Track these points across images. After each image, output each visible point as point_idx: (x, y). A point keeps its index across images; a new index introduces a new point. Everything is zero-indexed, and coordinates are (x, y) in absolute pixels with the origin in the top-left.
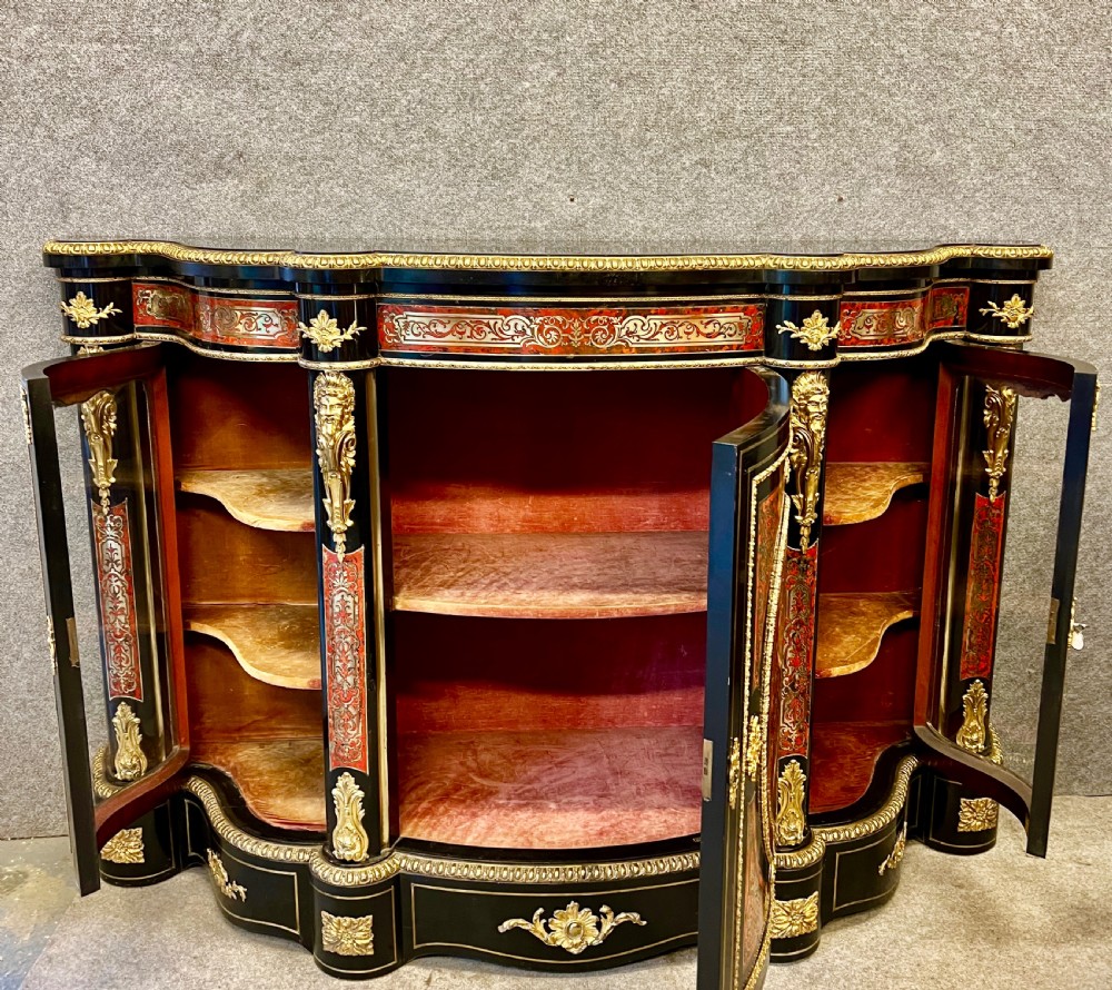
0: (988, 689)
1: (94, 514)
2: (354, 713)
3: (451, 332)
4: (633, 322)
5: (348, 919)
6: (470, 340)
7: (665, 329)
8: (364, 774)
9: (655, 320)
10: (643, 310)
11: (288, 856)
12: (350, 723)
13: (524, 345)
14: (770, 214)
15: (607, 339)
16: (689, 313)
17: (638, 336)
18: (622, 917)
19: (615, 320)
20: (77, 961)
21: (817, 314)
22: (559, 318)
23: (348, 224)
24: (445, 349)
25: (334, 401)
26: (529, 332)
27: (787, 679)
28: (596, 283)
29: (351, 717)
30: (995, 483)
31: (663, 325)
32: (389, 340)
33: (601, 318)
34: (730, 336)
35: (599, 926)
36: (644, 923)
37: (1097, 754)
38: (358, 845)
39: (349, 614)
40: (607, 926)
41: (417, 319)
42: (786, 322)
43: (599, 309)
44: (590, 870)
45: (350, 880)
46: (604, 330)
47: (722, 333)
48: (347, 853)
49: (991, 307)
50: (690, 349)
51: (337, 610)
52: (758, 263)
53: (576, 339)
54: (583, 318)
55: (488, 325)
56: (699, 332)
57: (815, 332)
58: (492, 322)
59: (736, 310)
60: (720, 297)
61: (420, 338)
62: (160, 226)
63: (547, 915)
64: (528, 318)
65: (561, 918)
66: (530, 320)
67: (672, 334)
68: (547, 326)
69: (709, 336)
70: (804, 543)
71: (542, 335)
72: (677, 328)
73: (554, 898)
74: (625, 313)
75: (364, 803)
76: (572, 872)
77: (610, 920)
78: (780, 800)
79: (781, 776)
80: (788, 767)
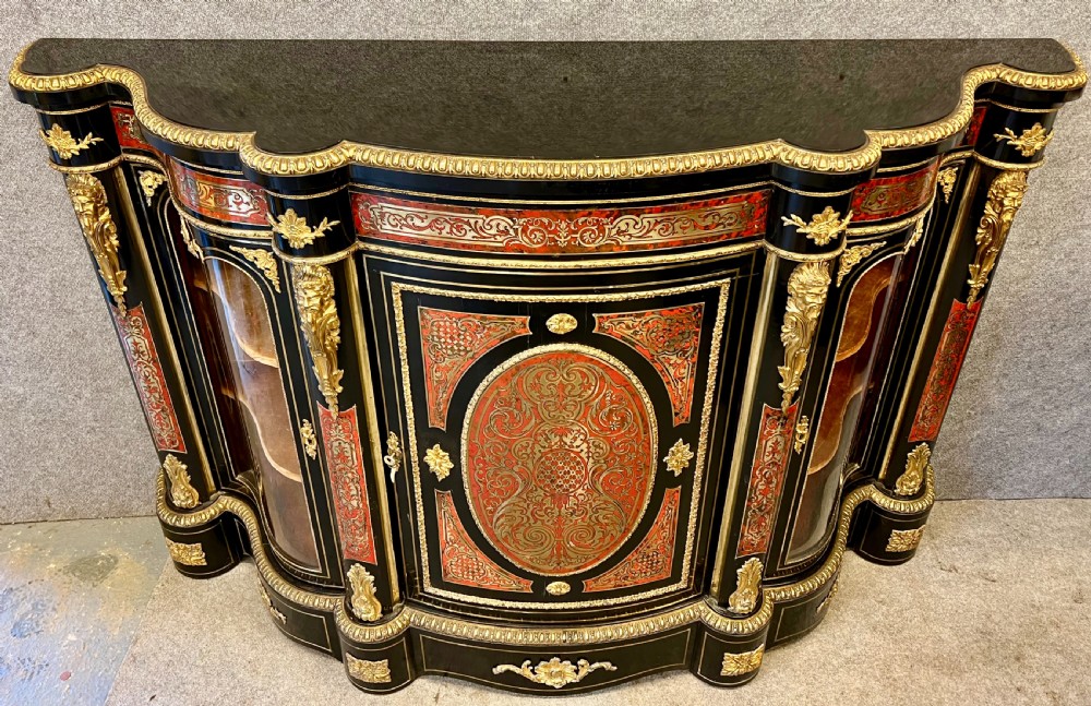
0: (931, 448)
1: (114, 314)
2: (360, 526)
3: (430, 226)
4: (625, 221)
5: (368, 662)
6: (449, 236)
7: (660, 226)
8: (374, 566)
9: (647, 219)
10: (636, 210)
11: (316, 604)
12: (357, 532)
13: (507, 244)
14: (780, 11)
15: (596, 239)
16: (686, 209)
17: (630, 235)
18: (597, 665)
19: (606, 221)
20: (156, 662)
21: (828, 209)
22: (546, 220)
23: (331, 25)
24: (424, 242)
25: (311, 293)
26: (511, 232)
29: (358, 528)
30: (975, 293)
31: (657, 223)
32: (366, 226)
33: (590, 219)
35: (577, 672)
36: (615, 668)
37: (1014, 471)
38: (373, 611)
39: (348, 458)
40: (583, 673)
41: (393, 211)
42: (793, 216)
43: (587, 211)
44: (570, 636)
45: (367, 637)
46: (593, 231)
47: (722, 224)
48: (366, 617)
49: (1008, 134)
50: (685, 242)
51: (336, 453)
52: (768, 156)
53: (562, 240)
54: (570, 220)
55: (468, 223)
56: (696, 226)
57: (825, 226)
58: (472, 221)
59: (735, 200)
61: (398, 229)
62: (136, 28)
63: (535, 664)
64: (511, 218)
65: (545, 666)
66: (513, 221)
67: (667, 230)
68: (531, 228)
69: (706, 228)
70: (785, 404)
71: (526, 236)
72: (673, 224)
73: (539, 655)
74: (616, 213)
75: (376, 583)
76: (555, 636)
77: (586, 668)
78: (738, 583)
79: (741, 568)
80: (748, 562)
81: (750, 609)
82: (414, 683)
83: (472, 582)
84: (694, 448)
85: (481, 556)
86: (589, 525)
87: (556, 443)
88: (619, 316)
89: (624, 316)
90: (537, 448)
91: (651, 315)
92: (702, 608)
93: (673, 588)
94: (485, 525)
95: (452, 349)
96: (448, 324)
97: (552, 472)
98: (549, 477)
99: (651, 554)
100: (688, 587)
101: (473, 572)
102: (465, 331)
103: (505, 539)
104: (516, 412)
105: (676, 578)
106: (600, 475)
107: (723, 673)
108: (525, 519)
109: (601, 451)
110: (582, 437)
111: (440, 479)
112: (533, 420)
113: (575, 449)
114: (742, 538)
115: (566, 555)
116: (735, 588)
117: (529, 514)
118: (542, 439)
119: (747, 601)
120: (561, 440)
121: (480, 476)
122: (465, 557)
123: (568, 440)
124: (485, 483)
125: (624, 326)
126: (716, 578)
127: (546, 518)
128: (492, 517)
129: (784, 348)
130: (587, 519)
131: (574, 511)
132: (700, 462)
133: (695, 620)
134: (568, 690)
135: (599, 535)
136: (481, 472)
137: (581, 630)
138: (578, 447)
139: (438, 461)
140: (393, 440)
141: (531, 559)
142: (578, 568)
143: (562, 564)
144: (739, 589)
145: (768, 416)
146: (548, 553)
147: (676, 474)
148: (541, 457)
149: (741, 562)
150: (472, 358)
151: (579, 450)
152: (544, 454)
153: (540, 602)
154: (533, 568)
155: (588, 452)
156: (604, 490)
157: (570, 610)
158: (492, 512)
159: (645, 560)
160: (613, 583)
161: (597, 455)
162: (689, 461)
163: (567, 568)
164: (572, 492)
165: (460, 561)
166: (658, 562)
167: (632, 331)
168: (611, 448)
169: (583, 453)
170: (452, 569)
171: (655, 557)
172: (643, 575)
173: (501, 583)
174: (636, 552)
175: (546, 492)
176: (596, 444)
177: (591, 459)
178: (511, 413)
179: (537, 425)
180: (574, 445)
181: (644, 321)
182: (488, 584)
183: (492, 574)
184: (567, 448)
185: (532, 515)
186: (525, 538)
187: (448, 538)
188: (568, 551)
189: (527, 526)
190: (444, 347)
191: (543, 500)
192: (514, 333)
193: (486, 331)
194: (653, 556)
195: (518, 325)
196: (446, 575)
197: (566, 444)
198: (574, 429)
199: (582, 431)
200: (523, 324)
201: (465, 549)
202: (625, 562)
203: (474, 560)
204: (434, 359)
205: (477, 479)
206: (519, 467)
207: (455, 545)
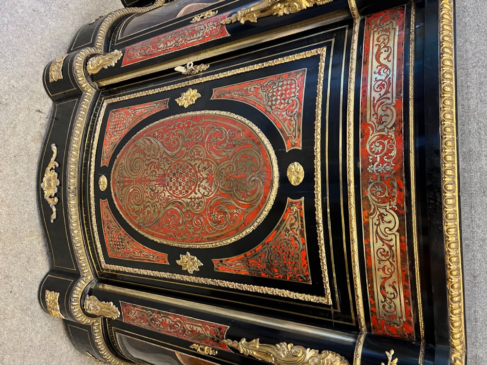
2: (147, 52)
3: (381, 65)
4: (393, 219)
5: (62, 66)
6: (374, 79)
7: (387, 249)
8: (121, 65)
9: (396, 241)
10: (405, 229)
12: (142, 51)
13: (369, 125)
15: (375, 196)
16: (403, 271)
17: (379, 224)
18: (54, 209)
19: (394, 203)
22: (394, 153)
24: (366, 63)
26: (381, 127)
28: (428, 183)
29: (145, 51)
31: (390, 247)
33: (395, 190)
34: (384, 306)
35: (50, 197)
36: (52, 222)
38: (93, 68)
39: (193, 36)
40: (50, 201)
41: (392, 37)
42: (396, 360)
43: (404, 188)
44: (73, 192)
45: (77, 64)
46: (383, 193)
47: (385, 300)
48: (90, 63)
50: (370, 270)
51: (196, 28)
52: (455, 342)
53: (375, 169)
54: (395, 174)
55: (387, 92)
56: (385, 279)
58: (389, 95)
59: (408, 314)
60: (419, 301)
61: (376, 43)
63: (56, 170)
64: (394, 125)
65: (54, 176)
66: (391, 128)
67: (382, 255)
68: (386, 142)
69: (383, 287)
70: (229, 342)
71: (378, 139)
72: (388, 260)
73: (62, 172)
74: (401, 212)
75: (110, 68)
76: (73, 182)
77: (53, 202)
78: (104, 302)
79: (114, 305)
80: (117, 310)
81: (87, 310)
82: (50, 99)
83: (109, 129)
84: (196, 274)
85: (124, 132)
86: (143, 201)
87: (201, 175)
88: (302, 218)
89: (302, 221)
90: (198, 162)
91: (302, 244)
92: (89, 277)
93: (102, 259)
94: (145, 132)
95: (273, 96)
96: (293, 90)
97: (181, 173)
98: (177, 172)
99: (123, 244)
100: (102, 269)
101: (115, 128)
102: (288, 103)
103: (135, 146)
104: (225, 145)
105: (109, 261)
106: (178, 207)
107: (47, 292)
108: (149, 158)
109: (195, 207)
110: (206, 193)
111: (176, 100)
112: (218, 158)
113: (197, 189)
114: (133, 306)
115: (125, 187)
116: (101, 300)
117: (152, 160)
118: (205, 165)
119: (92, 308)
120: (204, 179)
121: (178, 126)
122: (125, 122)
123: (204, 183)
124: (173, 129)
125: (293, 222)
126: (108, 287)
127: (149, 172)
128: (151, 136)
129: (274, 344)
130: (147, 200)
131: (153, 191)
132: (186, 278)
133: (81, 273)
134: (40, 192)
135: (137, 208)
136: (181, 126)
137: (76, 198)
138: (199, 190)
139: (189, 97)
140: (204, 67)
141: (122, 164)
142: (115, 195)
143: (118, 184)
144: (100, 303)
145: (220, 329)
146: (125, 175)
147: (177, 261)
148: (191, 165)
149: (117, 304)
150: (266, 111)
151: (197, 191)
152: (194, 167)
153: (95, 172)
154: (116, 165)
155: (195, 198)
156: (167, 211)
157: (89, 191)
158: (154, 136)
159: (120, 240)
160: (106, 219)
161: (193, 205)
162: (187, 270)
163: (116, 188)
164: (167, 188)
165: (122, 119)
166: (119, 249)
167: (289, 228)
168: (197, 214)
169: (194, 195)
170: (118, 115)
171: (122, 247)
172: (110, 239)
173: (108, 146)
174: (125, 234)
175: (167, 170)
176: (201, 203)
177: (190, 200)
178: (224, 142)
179: (215, 161)
180: (200, 188)
181: (297, 237)
182: (107, 138)
183: (113, 140)
184: (199, 183)
185: (151, 162)
186: (136, 158)
187: (138, 110)
188: (127, 188)
189: (144, 159)
190: (275, 90)
191: (162, 168)
192: (287, 138)
193: (289, 118)
194: (123, 246)
195: (294, 141)
196: (114, 112)
197: (201, 182)
198: (212, 187)
199: (210, 193)
200: (295, 145)
201: (130, 121)
202: (119, 227)
203: (123, 128)
204: (265, 85)
205: (177, 124)
206: (185, 151)
207: (133, 115)
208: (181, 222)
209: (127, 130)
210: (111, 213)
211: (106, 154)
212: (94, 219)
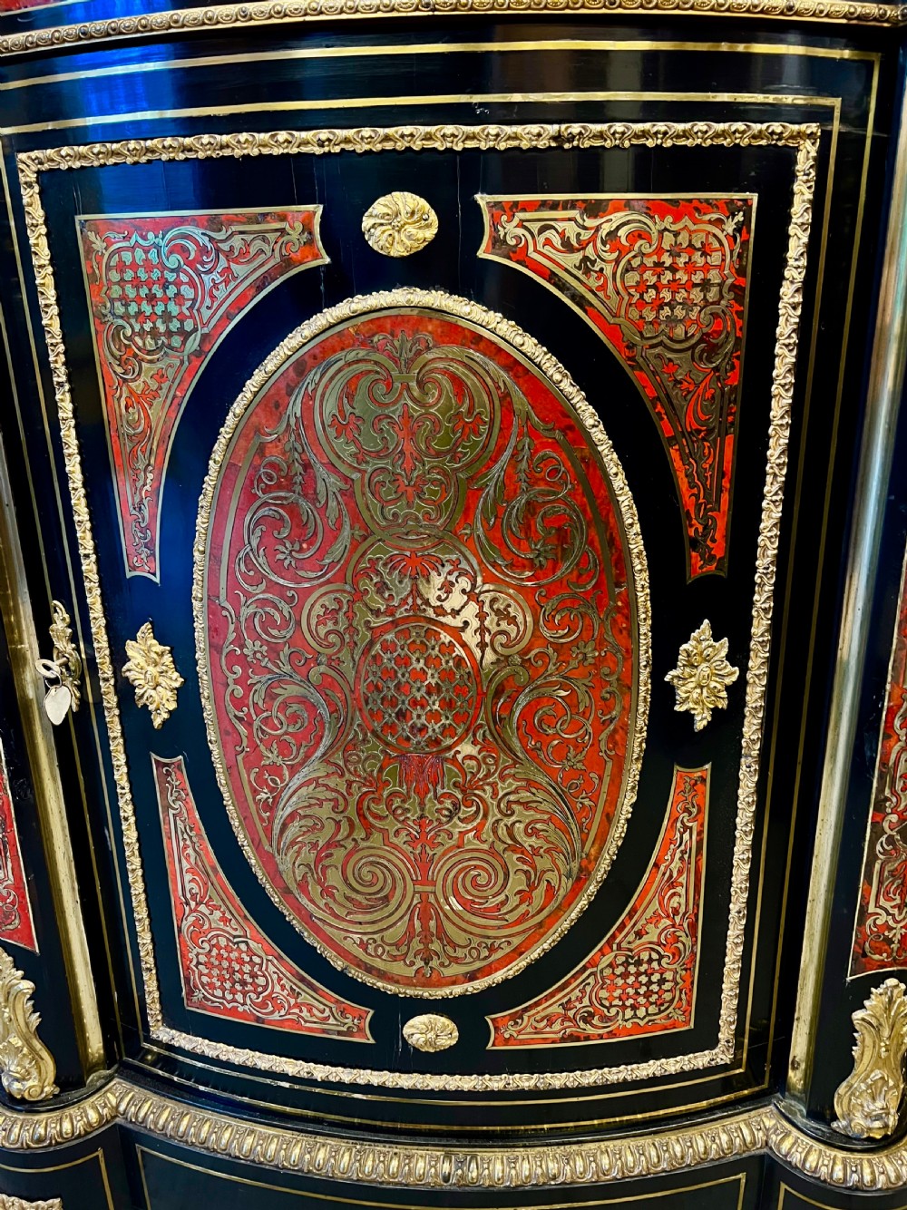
8: (33, 953)
27: (894, 818)
38: (35, 1073)
44: (460, 1165)
48: (16, 1085)
75: (38, 1000)
76: (425, 1164)
78: (856, 1051)
79: (863, 1007)
80: (880, 990)
81: (886, 1126)
83: (243, 1007)
84: (739, 656)
85: (258, 943)
86: (492, 851)
87: (404, 601)
88: (543, 205)
89: (554, 206)
90: (361, 614)
91: (624, 212)
92: (769, 1123)
93: (701, 1060)
94: (257, 846)
95: (153, 331)
96: (139, 254)
97: (398, 687)
98: (393, 703)
99: (645, 956)
100: (736, 1063)
101: (244, 983)
102: (177, 270)
103: (303, 885)
104: (305, 505)
105: (704, 1037)
106: (512, 700)
108: (344, 825)
109: (512, 630)
110: (464, 583)
111: (157, 722)
112: (347, 532)
113: (448, 620)
114: (862, 922)
115: (441, 934)
116: (847, 1066)
117: (352, 811)
118: (372, 589)
119: (880, 1104)
120: (415, 592)
121: (239, 703)
122: (223, 942)
123: (432, 594)
124: (249, 725)
125: (557, 241)
126: (800, 1045)
127: (392, 825)
128: (271, 820)
130: (487, 833)
131: (456, 806)
132: (754, 695)
133: (755, 1150)
135: (517, 882)
136: (239, 692)
137: (483, 1154)
138: (455, 613)
139: (151, 669)
140: (59, 621)
141: (364, 946)
142: (472, 977)
143: (434, 963)
144: (859, 1068)
146: (401, 928)
147: (700, 724)
148: (371, 643)
149: (860, 993)
150: (198, 352)
151: (457, 622)
152: (377, 633)
153: (392, 1071)
154: (369, 969)
155: (482, 630)
156: (524, 747)
157: (459, 1094)
158: (271, 807)
159: (632, 969)
160: (557, 1027)
161: (503, 639)
162: (728, 688)
163: (448, 972)
164: (449, 748)
165: (215, 952)
166: (662, 981)
167: (578, 256)
168: (536, 622)
169: (470, 631)
170: (201, 974)
171: (655, 965)
172: (629, 1013)
173: (305, 1014)
174: (609, 943)
175: (387, 744)
176: (499, 605)
177: (488, 650)
178: (293, 510)
179: (355, 545)
180: (447, 606)
181: (606, 229)
182: (276, 1016)
183: (283, 987)
184: (430, 613)
185: (361, 816)
186: (346, 880)
187: (188, 887)
188: (446, 924)
189: (350, 844)
190: (137, 328)
191: (381, 770)
192: (287, 263)
193: (223, 263)
194: (650, 960)
195: (294, 235)
196: (190, 993)
197: (427, 602)
198: (445, 557)
199: (464, 565)
200: (307, 228)
201: (224, 919)
202: (584, 969)
203: (243, 947)
204: (119, 370)
205: (231, 708)
206: (322, 669)
207: (202, 908)
208: (563, 693)
209: (253, 929)
210: (537, 1004)
211: (332, 1021)
212: (558, 1080)
